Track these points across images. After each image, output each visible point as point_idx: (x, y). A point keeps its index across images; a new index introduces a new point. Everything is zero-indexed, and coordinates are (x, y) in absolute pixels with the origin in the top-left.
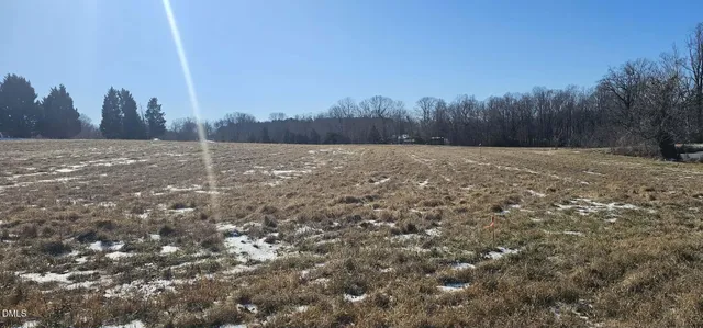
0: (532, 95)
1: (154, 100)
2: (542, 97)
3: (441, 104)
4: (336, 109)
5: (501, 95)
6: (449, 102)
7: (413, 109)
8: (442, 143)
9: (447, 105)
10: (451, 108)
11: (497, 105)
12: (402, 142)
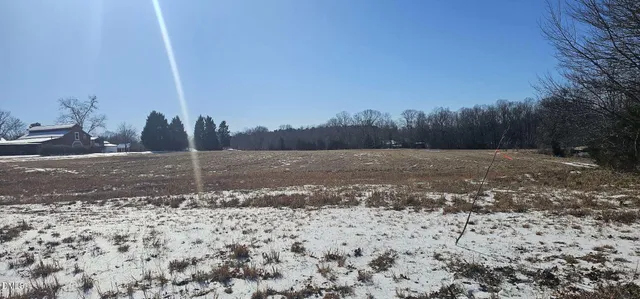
0: (496, 106)
1: (224, 123)
2: (504, 108)
3: (421, 115)
4: (334, 121)
5: (471, 106)
6: (427, 113)
7: (398, 119)
8: (423, 147)
9: (427, 116)
10: (430, 119)
11: (468, 115)
12: (391, 146)
